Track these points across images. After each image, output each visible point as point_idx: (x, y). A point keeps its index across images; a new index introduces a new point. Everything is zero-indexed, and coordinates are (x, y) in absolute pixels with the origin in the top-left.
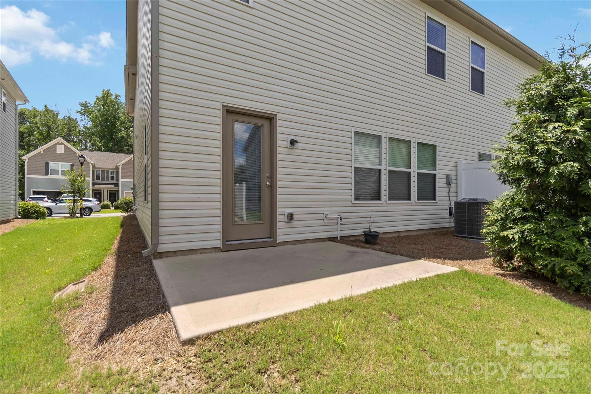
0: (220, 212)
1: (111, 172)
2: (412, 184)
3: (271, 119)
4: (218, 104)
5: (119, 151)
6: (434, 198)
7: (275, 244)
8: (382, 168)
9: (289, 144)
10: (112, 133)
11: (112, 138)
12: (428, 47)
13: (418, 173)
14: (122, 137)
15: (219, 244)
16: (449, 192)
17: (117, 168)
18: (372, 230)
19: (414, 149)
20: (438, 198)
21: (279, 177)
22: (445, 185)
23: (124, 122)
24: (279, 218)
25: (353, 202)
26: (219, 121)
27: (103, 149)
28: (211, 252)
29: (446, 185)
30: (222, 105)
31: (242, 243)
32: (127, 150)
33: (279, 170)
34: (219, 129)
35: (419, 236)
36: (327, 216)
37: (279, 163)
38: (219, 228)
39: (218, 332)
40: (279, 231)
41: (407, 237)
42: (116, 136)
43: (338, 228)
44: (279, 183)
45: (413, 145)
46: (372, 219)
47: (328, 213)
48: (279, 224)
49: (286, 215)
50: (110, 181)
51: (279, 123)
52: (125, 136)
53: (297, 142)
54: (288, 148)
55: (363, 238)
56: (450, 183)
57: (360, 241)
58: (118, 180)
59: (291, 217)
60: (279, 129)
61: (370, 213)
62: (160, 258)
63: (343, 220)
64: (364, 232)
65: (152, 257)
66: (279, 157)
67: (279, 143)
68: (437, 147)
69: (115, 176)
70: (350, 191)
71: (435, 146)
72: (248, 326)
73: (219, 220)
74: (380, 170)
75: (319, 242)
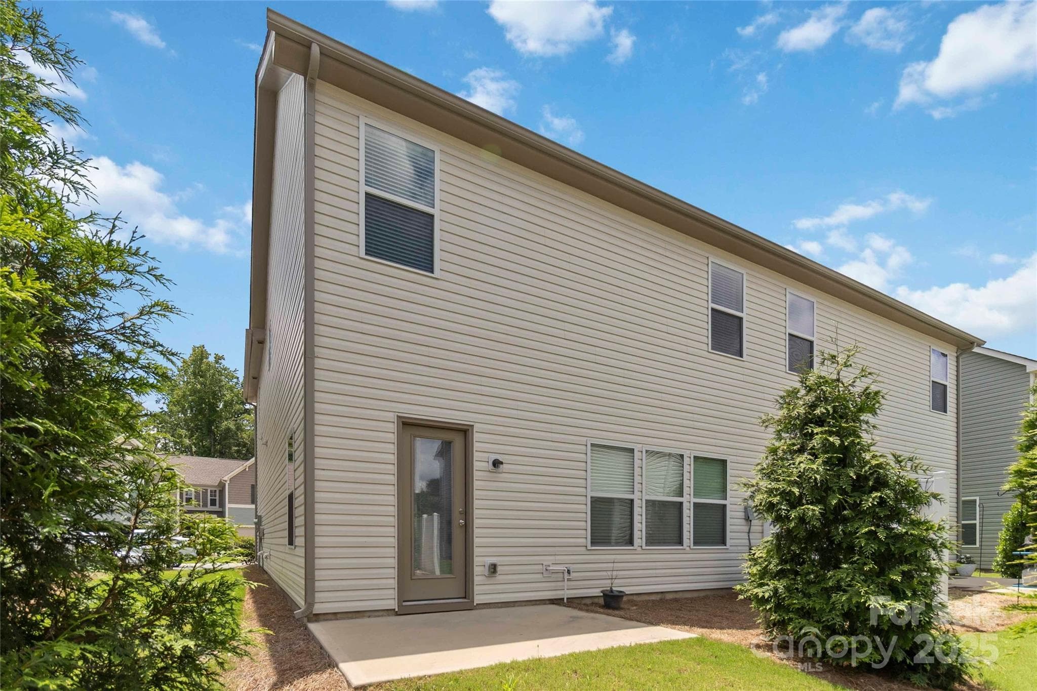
0: (394, 562)
1: (211, 491)
2: (686, 520)
3: (465, 432)
4: (391, 414)
5: (222, 455)
6: (723, 542)
7: (471, 607)
8: (636, 497)
9: (491, 467)
10: (210, 423)
11: (210, 431)
12: (713, 309)
13: (695, 504)
14: (228, 430)
15: (393, 604)
16: (749, 532)
17: (222, 486)
18: (614, 589)
19: (689, 466)
20: (728, 541)
21: (476, 513)
22: (743, 522)
23: (231, 404)
24: (477, 570)
25: (589, 547)
26: (393, 437)
27: (194, 449)
28: (382, 616)
29: (744, 520)
30: (397, 416)
31: (425, 604)
32: (238, 451)
33: (476, 503)
34: (393, 448)
35: (692, 600)
36: (548, 568)
37: (476, 494)
38: (393, 583)
39: (389, 681)
40: (477, 589)
41: (676, 600)
42: (217, 427)
43: (564, 586)
44: (477, 522)
45: (686, 460)
46: (615, 573)
47: (550, 563)
48: (477, 579)
49: (487, 567)
50: (210, 508)
51: (476, 436)
52: (233, 427)
53: (502, 463)
54: (489, 471)
55: (602, 601)
56: (750, 519)
57: (596, 604)
58: (222, 505)
59: (493, 569)
60: (476, 446)
61: (611, 565)
62: (317, 621)
63: (573, 575)
64: (602, 592)
65: (305, 620)
66: (476, 484)
67: (477, 465)
68: (728, 463)
69: (217, 498)
70: (584, 532)
71: (724, 462)
72: (420, 678)
73: (394, 573)
74: (632, 501)
75: (536, 605)
